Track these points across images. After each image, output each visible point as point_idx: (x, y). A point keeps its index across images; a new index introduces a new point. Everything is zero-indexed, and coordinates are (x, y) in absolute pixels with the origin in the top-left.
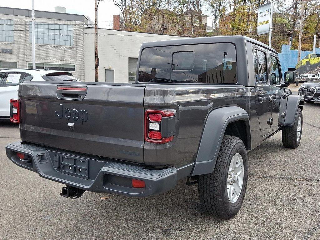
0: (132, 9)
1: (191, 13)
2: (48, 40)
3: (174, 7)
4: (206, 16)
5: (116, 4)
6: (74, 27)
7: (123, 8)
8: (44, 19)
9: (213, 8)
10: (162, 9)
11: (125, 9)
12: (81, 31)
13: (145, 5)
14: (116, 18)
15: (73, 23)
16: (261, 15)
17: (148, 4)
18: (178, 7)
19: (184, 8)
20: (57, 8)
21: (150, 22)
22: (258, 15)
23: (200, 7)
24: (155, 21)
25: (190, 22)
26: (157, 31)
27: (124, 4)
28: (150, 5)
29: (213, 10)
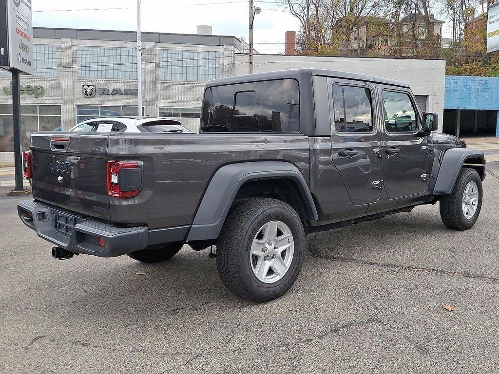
0: (318, 21)
1: (412, 19)
2: (185, 75)
3: (385, 11)
4: (442, 22)
5: (294, 14)
6: (221, 55)
7: (305, 20)
8: (180, 45)
9: (451, 9)
10: (365, 15)
11: (308, 20)
12: (230, 61)
13: (339, 12)
14: (290, 35)
15: (219, 49)
16: (492, 20)
17: (343, 9)
18: (391, 12)
19: (401, 11)
20: (200, 27)
21: (344, 37)
22: (488, 20)
23: (428, 9)
24: (353, 35)
25: (411, 33)
26: (356, 50)
27: (306, 13)
28: (345, 11)
29: (451, 12)
